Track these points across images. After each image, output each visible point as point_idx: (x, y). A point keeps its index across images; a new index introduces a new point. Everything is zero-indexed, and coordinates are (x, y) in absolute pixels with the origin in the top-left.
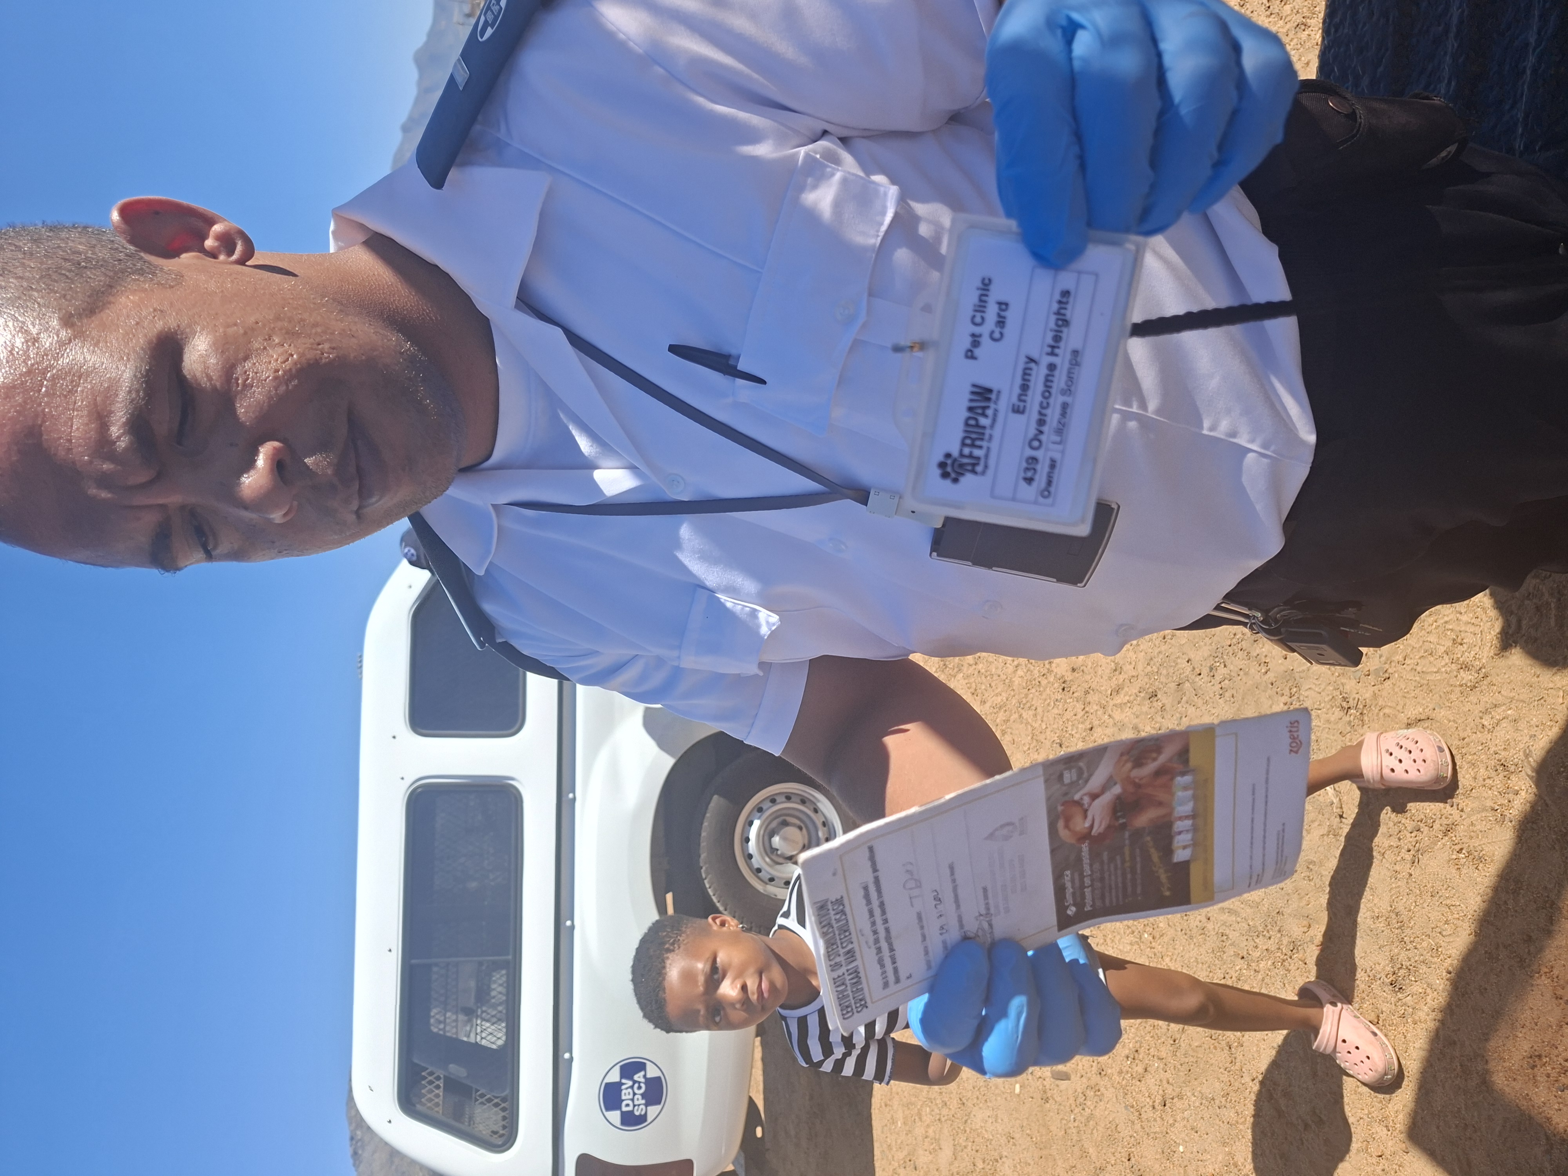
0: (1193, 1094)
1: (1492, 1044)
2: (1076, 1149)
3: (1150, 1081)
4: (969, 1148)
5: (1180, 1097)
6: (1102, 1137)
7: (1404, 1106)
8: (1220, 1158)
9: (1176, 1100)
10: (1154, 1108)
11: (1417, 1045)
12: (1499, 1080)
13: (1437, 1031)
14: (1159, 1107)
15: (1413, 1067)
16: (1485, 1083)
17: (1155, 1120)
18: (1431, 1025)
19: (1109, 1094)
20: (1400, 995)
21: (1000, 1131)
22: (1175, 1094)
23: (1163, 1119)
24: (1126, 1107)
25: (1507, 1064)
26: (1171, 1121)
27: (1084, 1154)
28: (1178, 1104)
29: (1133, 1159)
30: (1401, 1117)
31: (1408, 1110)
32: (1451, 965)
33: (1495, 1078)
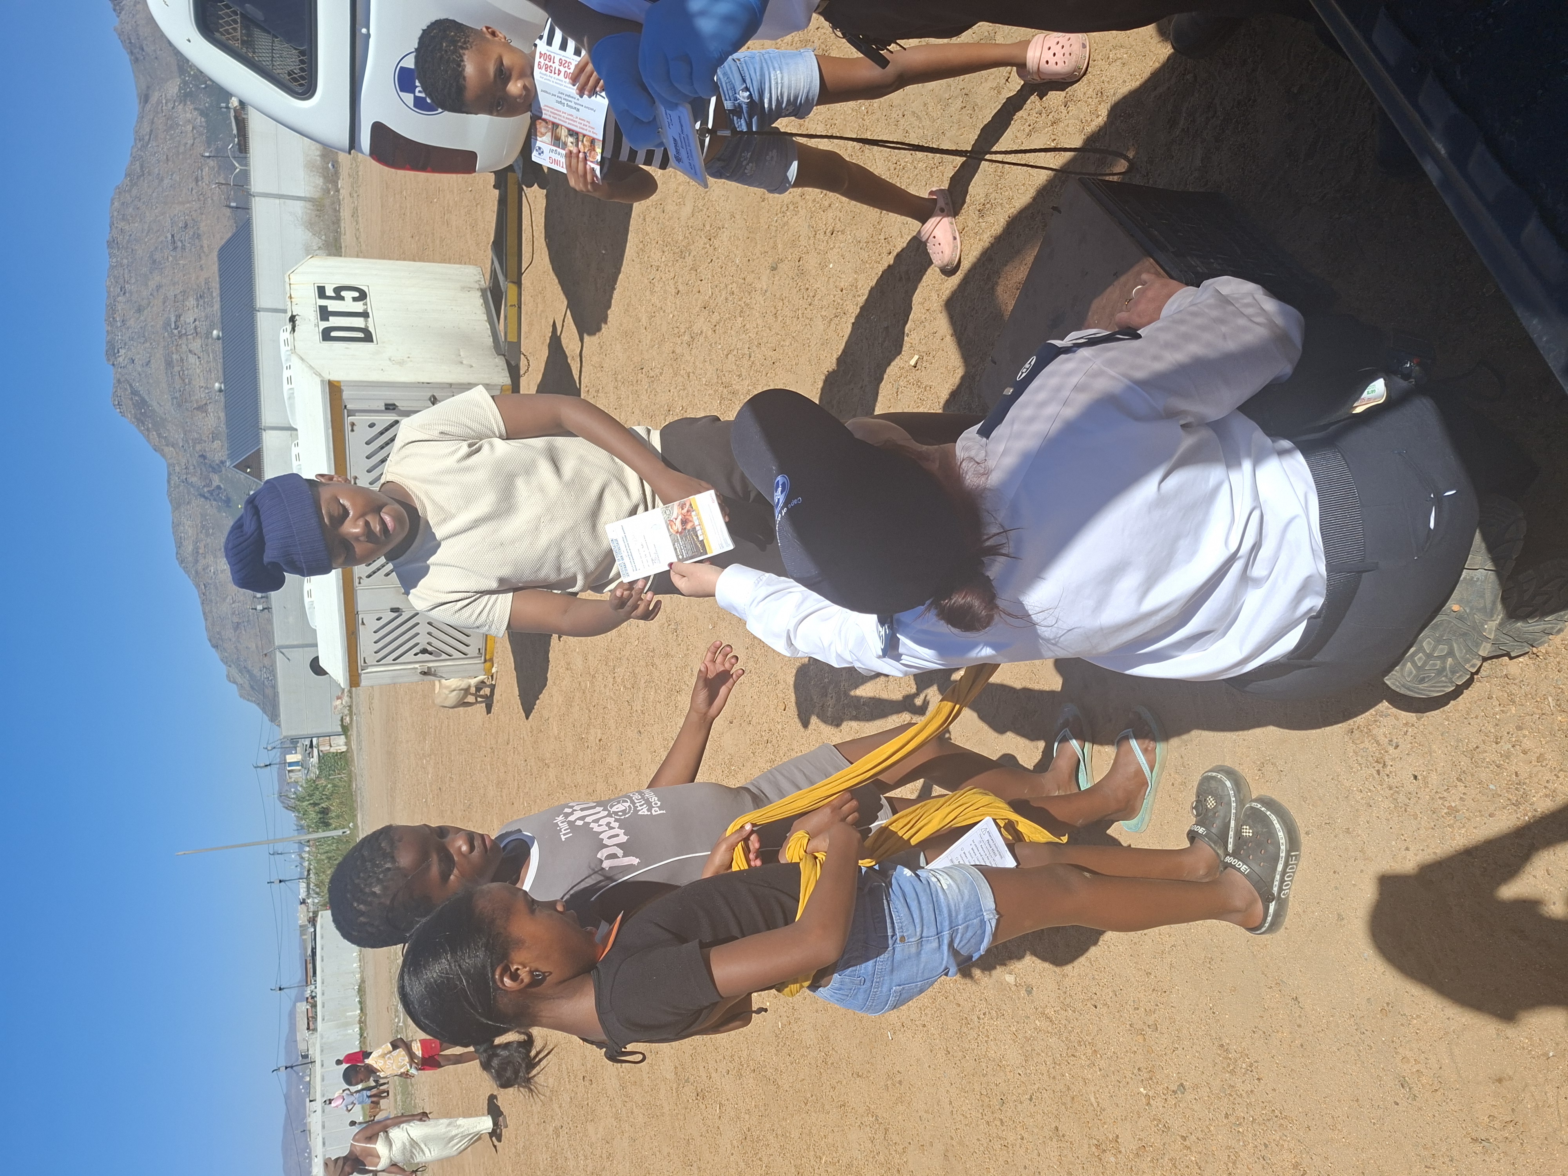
0: (850, 234)
1: (1007, 268)
2: (771, 241)
3: (830, 214)
4: (704, 212)
5: (843, 232)
6: (789, 240)
7: (952, 286)
8: (850, 279)
9: (840, 233)
10: (825, 233)
11: (974, 254)
12: (1000, 289)
13: (988, 249)
14: (829, 234)
15: (966, 265)
16: (993, 289)
17: (823, 241)
18: (987, 244)
19: (802, 212)
20: (981, 220)
21: (728, 209)
22: (841, 229)
23: (828, 243)
24: (809, 225)
25: (1007, 283)
26: (832, 246)
27: (775, 247)
28: (841, 237)
29: (801, 262)
30: (948, 292)
31: (953, 289)
32: (1013, 213)
33: (998, 288)
